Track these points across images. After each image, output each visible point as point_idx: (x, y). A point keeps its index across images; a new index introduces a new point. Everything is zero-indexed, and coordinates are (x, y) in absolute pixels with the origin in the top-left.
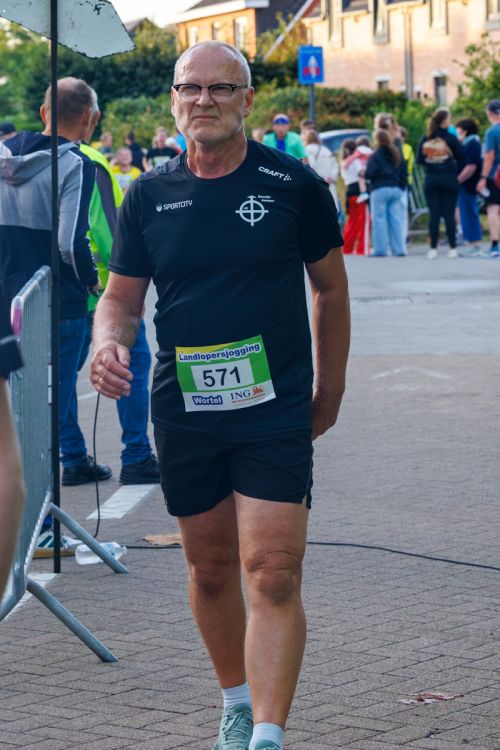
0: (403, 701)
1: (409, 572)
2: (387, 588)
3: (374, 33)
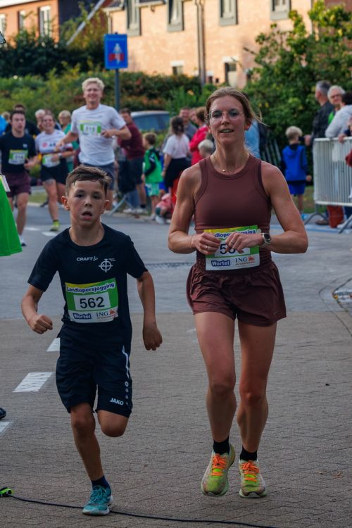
3: (170, 22)
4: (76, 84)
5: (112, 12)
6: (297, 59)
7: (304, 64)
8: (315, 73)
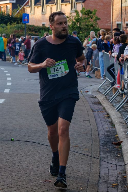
0: (41, 182)
1: (44, 149)
2: (38, 153)
3: (42, 11)
4: (15, 27)
5: (27, 8)
6: (77, 24)
7: (78, 25)
8: (81, 28)
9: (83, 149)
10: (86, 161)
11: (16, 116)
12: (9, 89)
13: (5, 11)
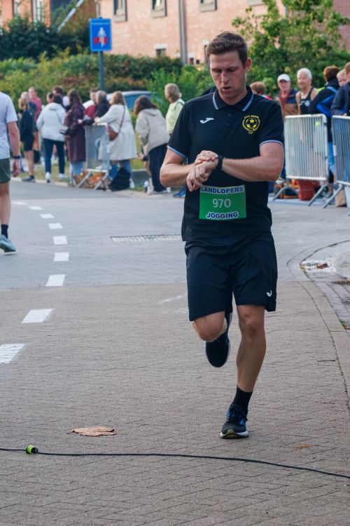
3: (154, 8)
4: (66, 66)
6: (271, 41)
7: (277, 46)
8: (288, 54)
9: (324, 456)
10: (339, 494)
11: (93, 363)
12: (64, 273)
13: (30, 13)
